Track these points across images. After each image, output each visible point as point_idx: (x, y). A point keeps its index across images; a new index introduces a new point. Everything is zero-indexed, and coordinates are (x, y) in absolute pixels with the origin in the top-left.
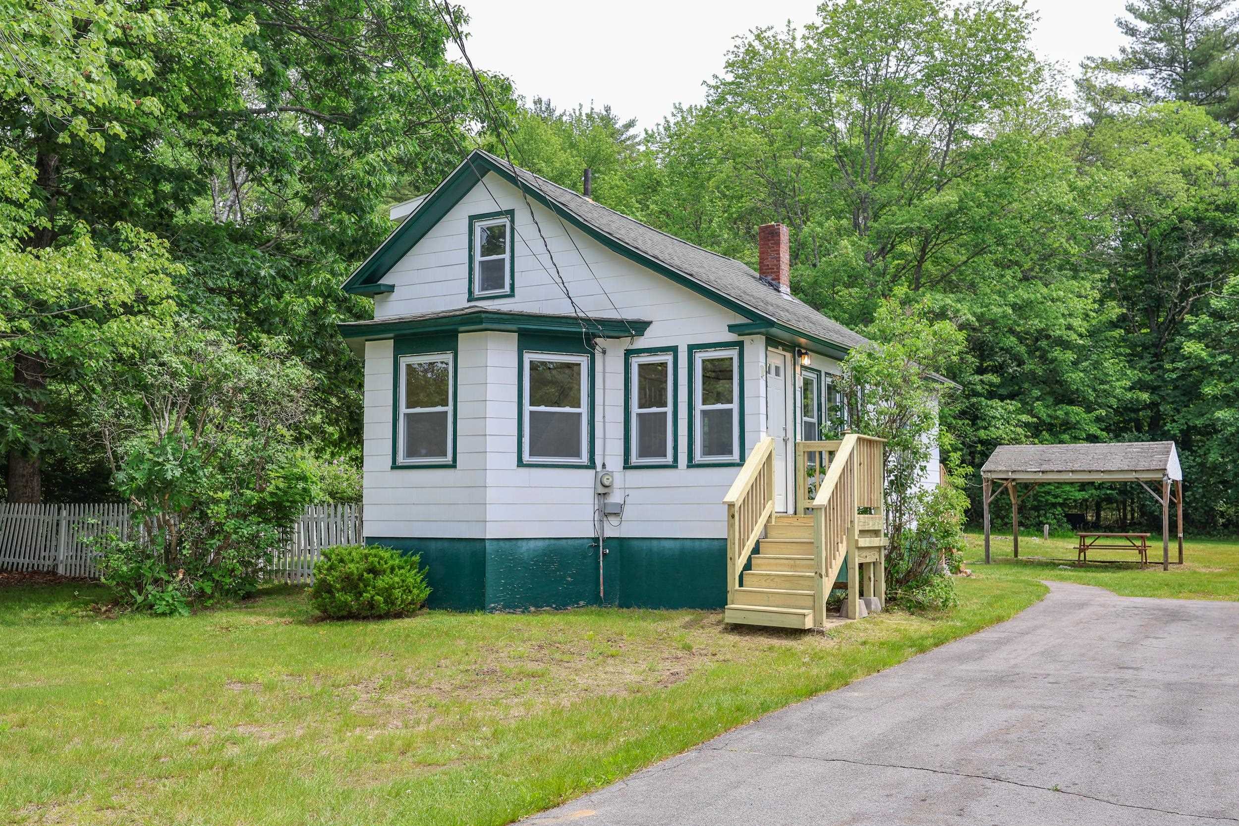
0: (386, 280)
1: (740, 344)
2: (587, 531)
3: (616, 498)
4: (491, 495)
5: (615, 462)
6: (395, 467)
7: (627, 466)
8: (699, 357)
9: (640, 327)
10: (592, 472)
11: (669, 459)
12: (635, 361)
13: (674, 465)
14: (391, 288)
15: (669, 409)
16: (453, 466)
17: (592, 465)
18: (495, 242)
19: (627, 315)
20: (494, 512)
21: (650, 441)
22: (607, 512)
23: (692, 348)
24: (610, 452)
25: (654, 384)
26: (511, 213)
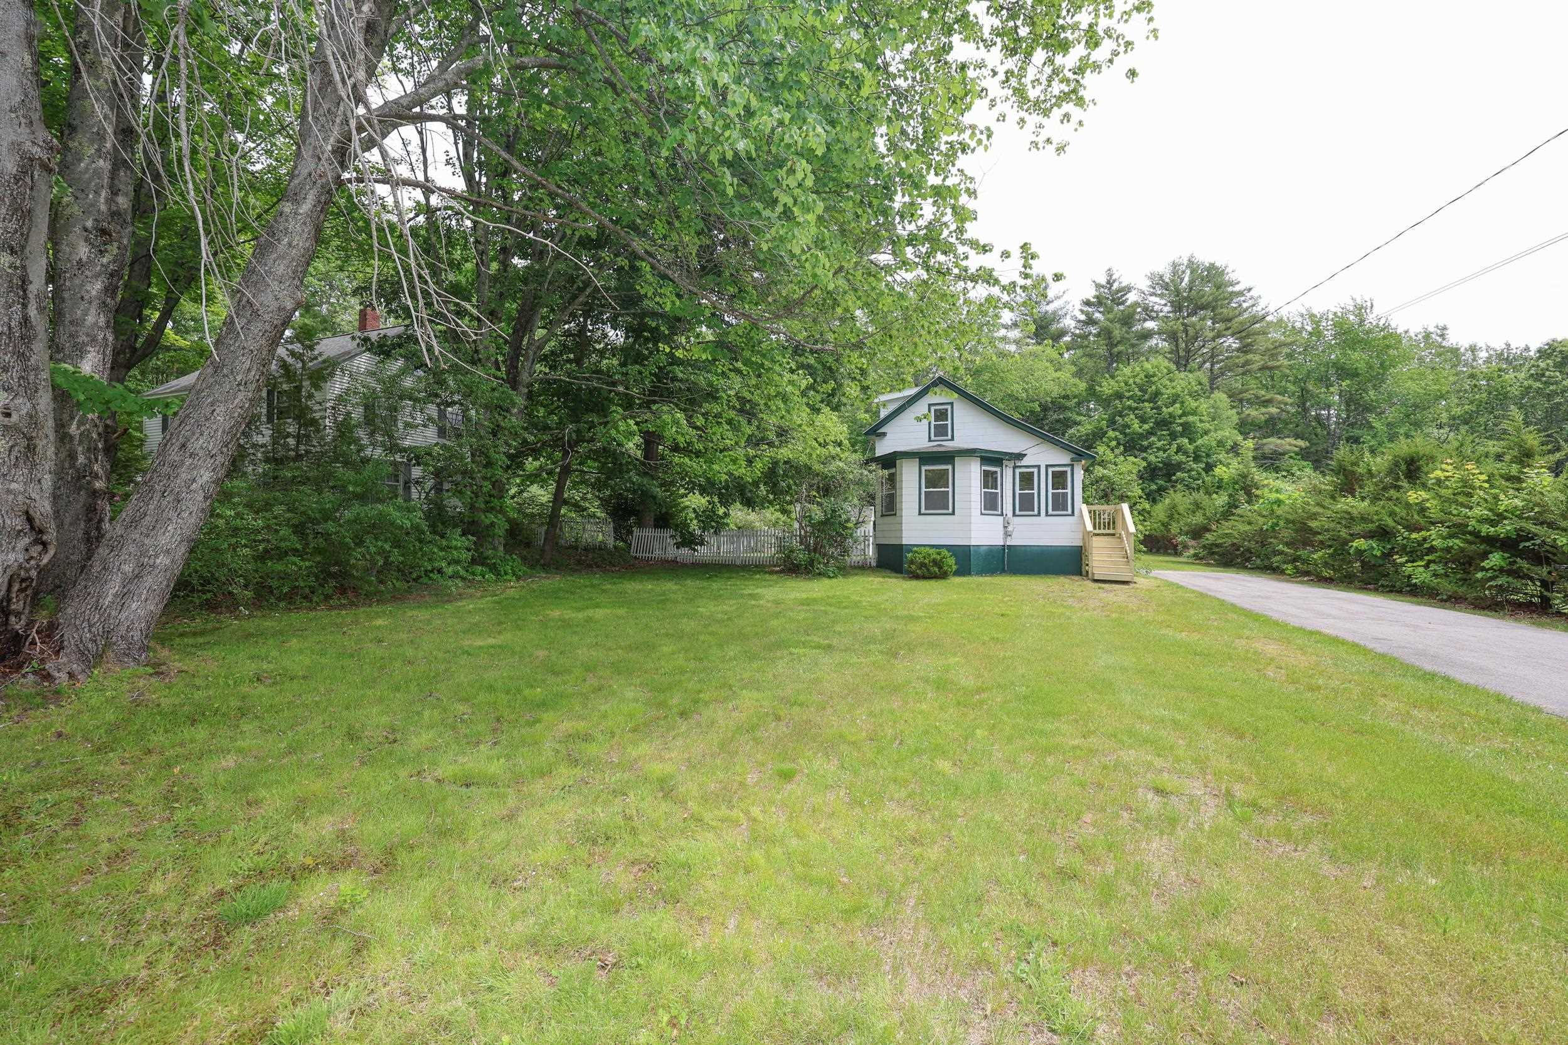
0: (881, 430)
1: (1072, 466)
2: (1000, 542)
3: (1010, 528)
4: (973, 527)
5: (1010, 514)
6: (920, 514)
7: (1014, 515)
8: (1050, 470)
9: (1020, 456)
10: (1001, 518)
11: (1036, 512)
12: (1018, 471)
13: (1039, 514)
14: (884, 434)
15: (1035, 491)
16: (953, 513)
17: (1002, 515)
18: (941, 415)
19: (1016, 451)
20: (973, 534)
21: (1026, 505)
22: (1007, 534)
23: (1047, 466)
24: (1008, 508)
25: (1027, 480)
26: (952, 404)
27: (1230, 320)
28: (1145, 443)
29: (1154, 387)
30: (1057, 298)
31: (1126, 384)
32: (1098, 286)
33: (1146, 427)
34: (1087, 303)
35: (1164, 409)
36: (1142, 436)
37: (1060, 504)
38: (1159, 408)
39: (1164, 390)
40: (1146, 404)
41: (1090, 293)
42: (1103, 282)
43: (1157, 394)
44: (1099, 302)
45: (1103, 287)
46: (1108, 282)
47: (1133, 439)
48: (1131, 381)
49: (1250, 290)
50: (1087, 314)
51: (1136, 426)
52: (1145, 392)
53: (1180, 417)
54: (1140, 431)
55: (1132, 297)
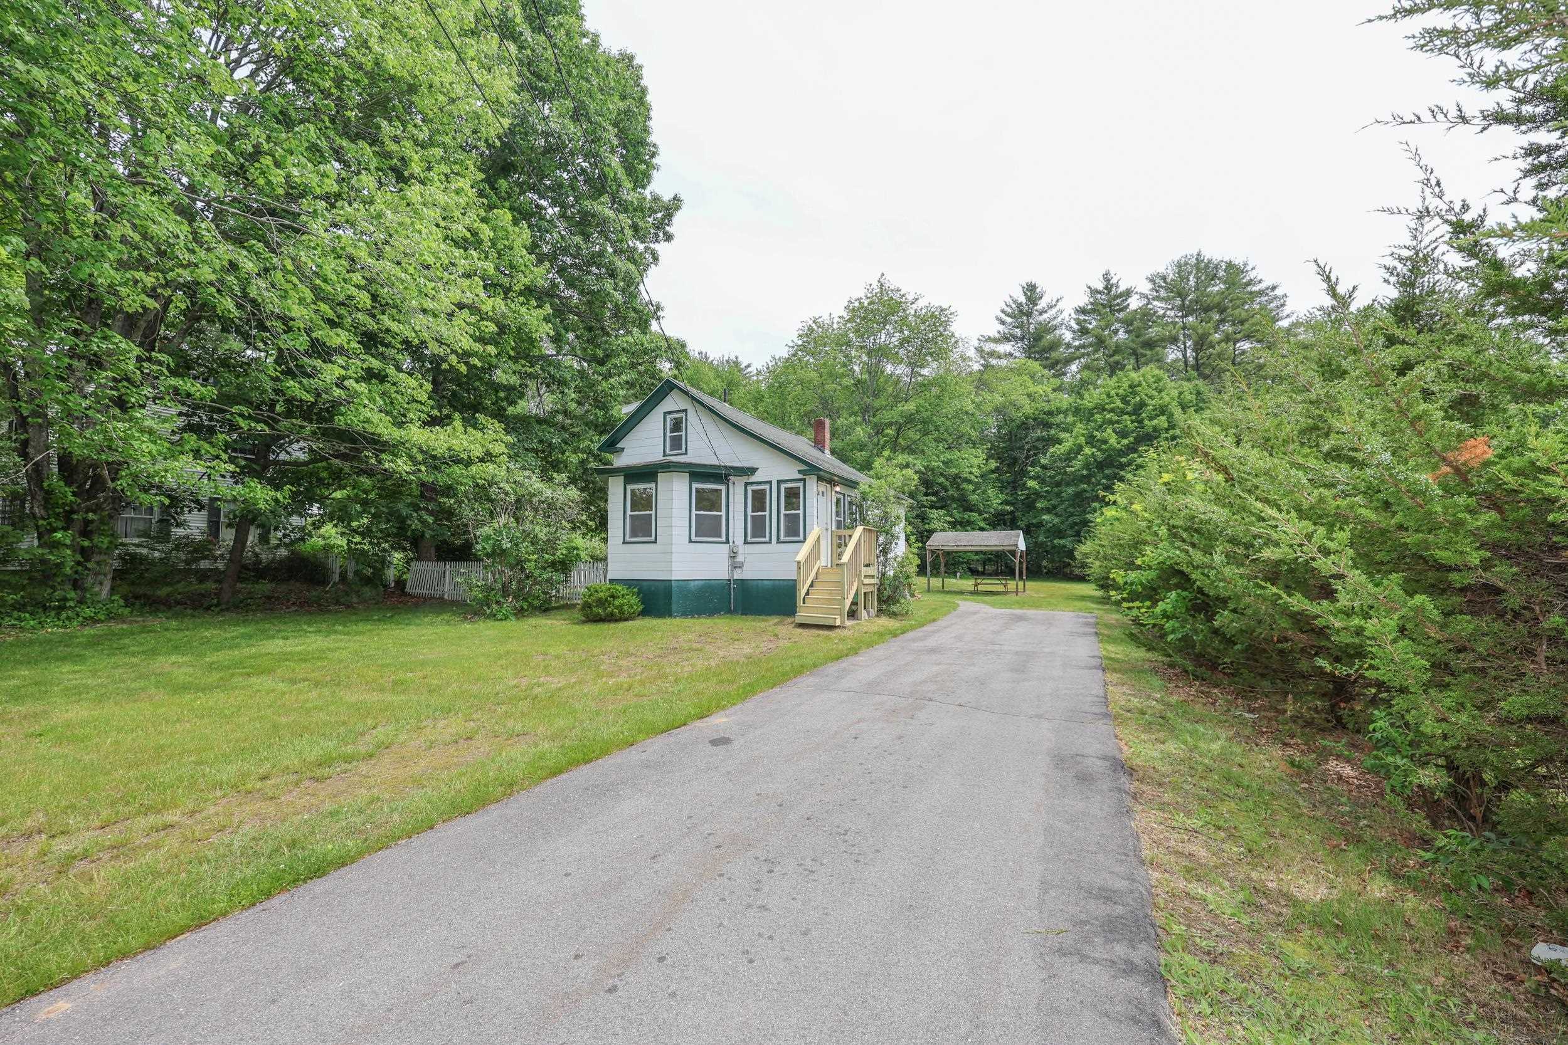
0: (620, 446)
1: (804, 480)
2: (725, 576)
3: (740, 559)
4: (675, 557)
5: (739, 540)
6: (624, 542)
7: (746, 542)
8: (783, 486)
9: (752, 471)
10: (727, 546)
11: (767, 539)
12: (750, 488)
13: (770, 542)
14: (622, 450)
15: (767, 513)
16: (655, 542)
17: (727, 542)
18: (677, 426)
19: (746, 465)
20: (675, 566)
21: (758, 529)
22: (735, 566)
23: (779, 482)
24: (737, 535)
25: (759, 500)
26: (686, 411)
27: (1242, 322)
28: (1124, 460)
29: (1138, 399)
30: (1051, 307)
31: (1108, 396)
32: (1094, 292)
33: (1125, 442)
34: (1083, 311)
35: (1146, 422)
36: (1122, 453)
37: (794, 529)
38: (1141, 422)
39: (1149, 401)
40: (1126, 417)
41: (1084, 300)
42: (1100, 286)
43: (1142, 405)
44: (1093, 309)
45: (1099, 292)
46: (1106, 288)
47: (1110, 456)
48: (1113, 392)
49: (1274, 288)
50: (1078, 322)
51: (1113, 440)
52: (1126, 403)
53: (1167, 430)
54: (1118, 446)
55: (1134, 303)
